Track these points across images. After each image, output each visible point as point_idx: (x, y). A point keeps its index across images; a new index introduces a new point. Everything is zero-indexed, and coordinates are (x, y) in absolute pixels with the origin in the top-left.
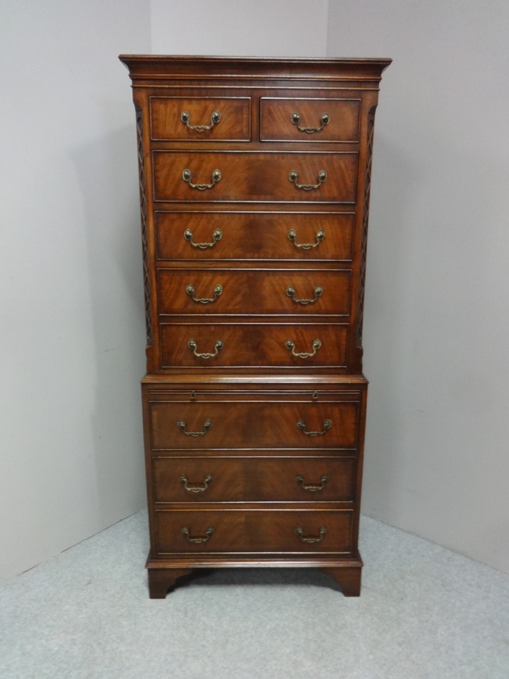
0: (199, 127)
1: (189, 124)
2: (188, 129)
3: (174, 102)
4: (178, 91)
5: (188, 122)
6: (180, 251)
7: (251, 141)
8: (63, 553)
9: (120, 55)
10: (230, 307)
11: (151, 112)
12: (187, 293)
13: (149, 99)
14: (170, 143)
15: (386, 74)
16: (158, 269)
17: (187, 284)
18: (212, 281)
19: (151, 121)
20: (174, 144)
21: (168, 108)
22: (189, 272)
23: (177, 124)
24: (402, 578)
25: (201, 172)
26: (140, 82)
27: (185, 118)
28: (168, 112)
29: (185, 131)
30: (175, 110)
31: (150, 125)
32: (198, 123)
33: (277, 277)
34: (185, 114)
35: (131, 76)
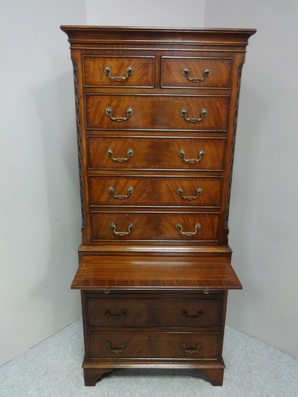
0: (118, 78)
1: (111, 75)
2: (110, 79)
3: (100, 60)
4: (103, 52)
5: (110, 74)
6: (104, 163)
7: (154, 88)
8: (30, 350)
9: (61, 26)
10: (139, 201)
11: (84, 66)
12: (109, 192)
13: (82, 58)
14: (98, 89)
15: (251, 40)
16: (89, 175)
17: (109, 186)
18: (126, 183)
19: (84, 73)
20: (100, 89)
21: (96, 63)
22: (110, 177)
23: (102, 75)
24: (249, 372)
25: (119, 109)
26: (75, 45)
27: (108, 71)
28: (96, 67)
29: (108, 81)
30: (101, 65)
31: (83, 76)
32: (117, 75)
33: (171, 181)
34: (108, 68)
35: (69, 41)
